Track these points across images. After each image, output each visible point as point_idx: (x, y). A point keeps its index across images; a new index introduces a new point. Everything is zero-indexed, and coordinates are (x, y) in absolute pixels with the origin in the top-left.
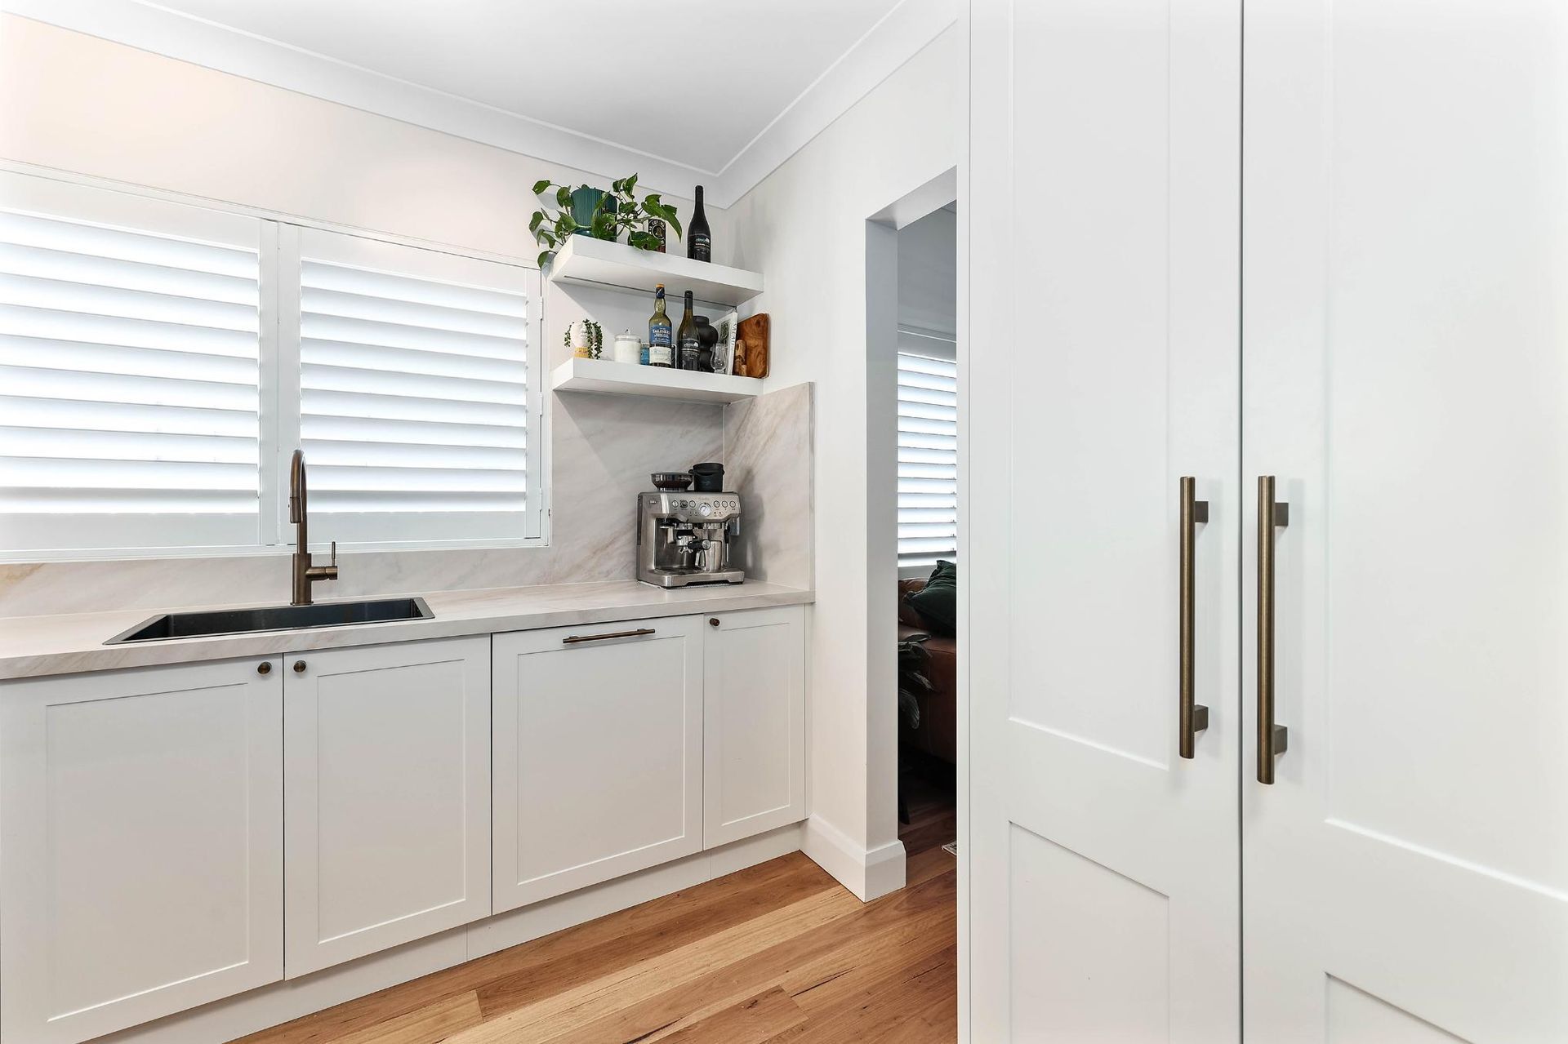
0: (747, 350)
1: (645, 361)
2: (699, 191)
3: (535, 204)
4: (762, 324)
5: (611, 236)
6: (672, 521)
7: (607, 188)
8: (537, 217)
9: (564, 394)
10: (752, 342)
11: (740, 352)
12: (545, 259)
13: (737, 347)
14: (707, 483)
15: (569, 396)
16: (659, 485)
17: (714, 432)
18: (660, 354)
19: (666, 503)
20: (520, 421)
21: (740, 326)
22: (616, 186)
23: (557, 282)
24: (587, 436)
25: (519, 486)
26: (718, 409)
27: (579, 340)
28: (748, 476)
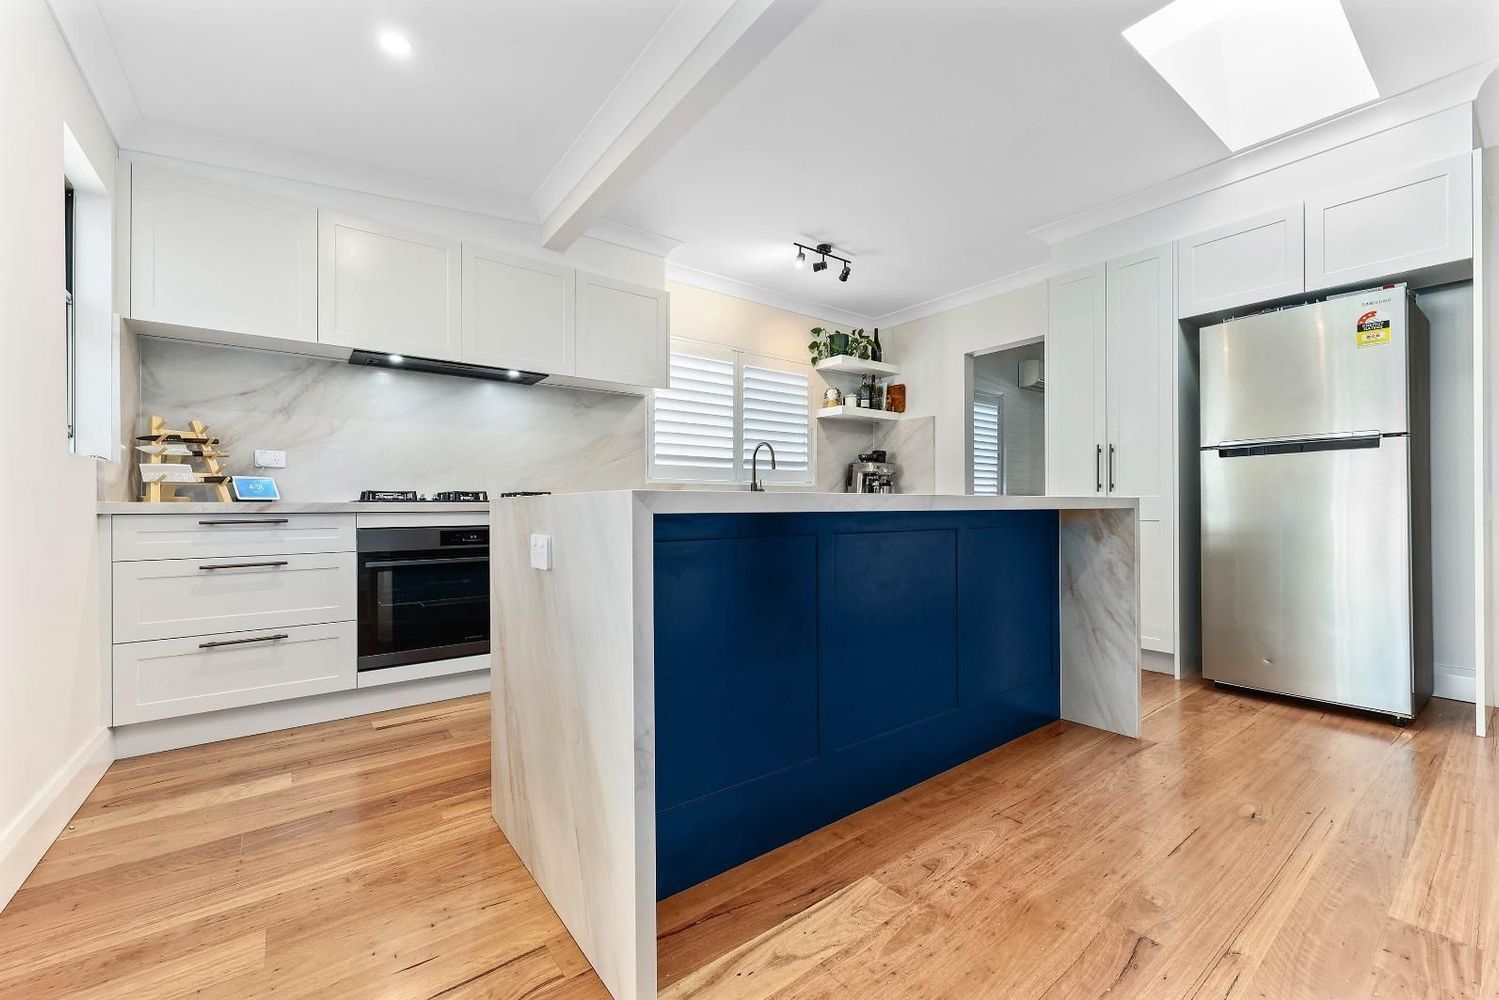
0: (893, 399)
1: (859, 405)
2: (876, 330)
3: (814, 338)
4: (901, 389)
5: (851, 354)
6: (873, 474)
7: (849, 333)
8: (814, 346)
9: (823, 421)
10: (896, 397)
11: (889, 401)
12: (814, 361)
13: (887, 398)
14: (881, 459)
15: (826, 422)
16: (862, 460)
17: (870, 437)
18: (865, 403)
19: (871, 467)
20: (805, 431)
21: (888, 387)
22: (854, 332)
23: (818, 370)
24: (828, 438)
25: (804, 459)
26: (870, 426)
27: (832, 395)
28: (893, 455)
